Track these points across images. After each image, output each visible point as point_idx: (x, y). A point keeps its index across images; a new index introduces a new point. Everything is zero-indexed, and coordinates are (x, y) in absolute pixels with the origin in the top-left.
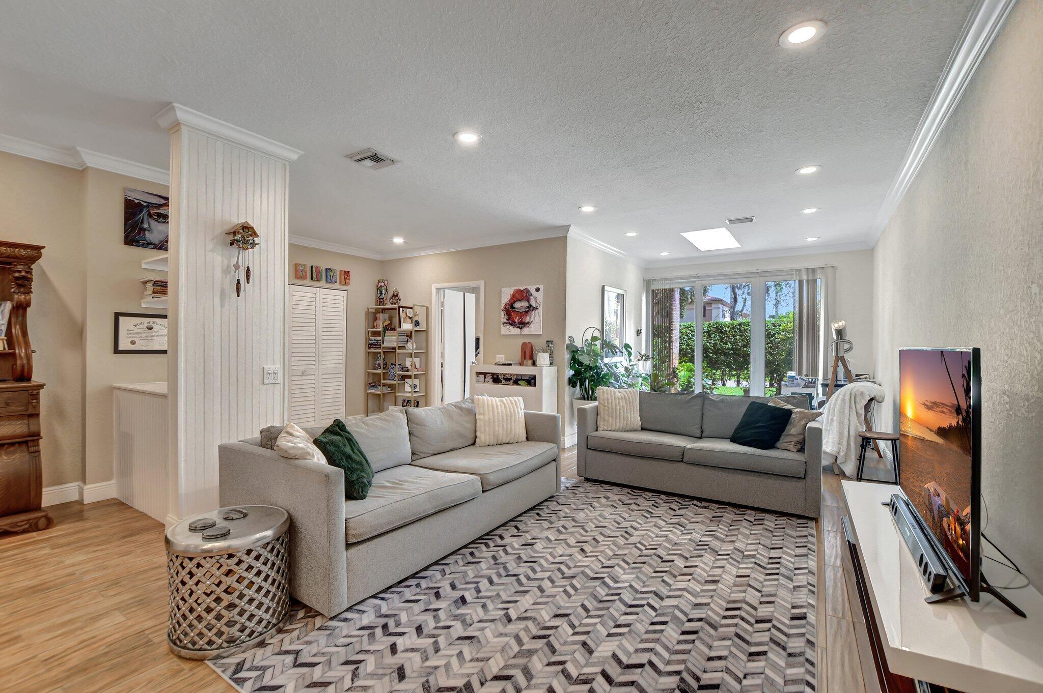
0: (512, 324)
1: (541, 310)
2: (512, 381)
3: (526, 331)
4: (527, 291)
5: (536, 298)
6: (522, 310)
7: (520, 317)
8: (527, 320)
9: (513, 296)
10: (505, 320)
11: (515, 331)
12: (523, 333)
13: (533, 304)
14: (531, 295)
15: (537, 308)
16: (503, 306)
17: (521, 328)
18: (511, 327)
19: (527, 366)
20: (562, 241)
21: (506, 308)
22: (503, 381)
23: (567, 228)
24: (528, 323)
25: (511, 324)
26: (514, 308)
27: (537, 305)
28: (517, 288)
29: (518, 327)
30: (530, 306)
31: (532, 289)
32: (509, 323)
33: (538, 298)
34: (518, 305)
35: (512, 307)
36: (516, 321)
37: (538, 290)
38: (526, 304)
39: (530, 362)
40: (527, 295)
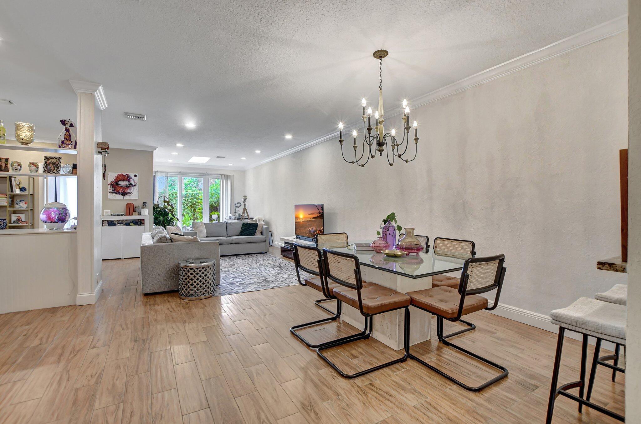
0: (118, 193)
1: (137, 187)
2: (124, 224)
3: (127, 197)
4: (128, 176)
6: (124, 186)
7: (123, 189)
8: (128, 191)
9: (118, 177)
10: (111, 191)
11: (120, 197)
12: (125, 198)
13: (133, 183)
14: (131, 178)
15: (135, 185)
16: (109, 183)
17: (124, 196)
18: (116, 195)
19: (135, 215)
20: (151, 153)
21: (111, 184)
22: (117, 224)
23: (155, 148)
24: (129, 193)
25: (116, 193)
26: (119, 184)
27: (135, 184)
28: (121, 174)
29: (121, 195)
30: (130, 184)
31: (132, 175)
32: (115, 192)
33: (135, 180)
34: (121, 183)
35: (117, 183)
36: (120, 191)
37: (135, 176)
38: (127, 183)
39: (137, 213)
40: (127, 178)
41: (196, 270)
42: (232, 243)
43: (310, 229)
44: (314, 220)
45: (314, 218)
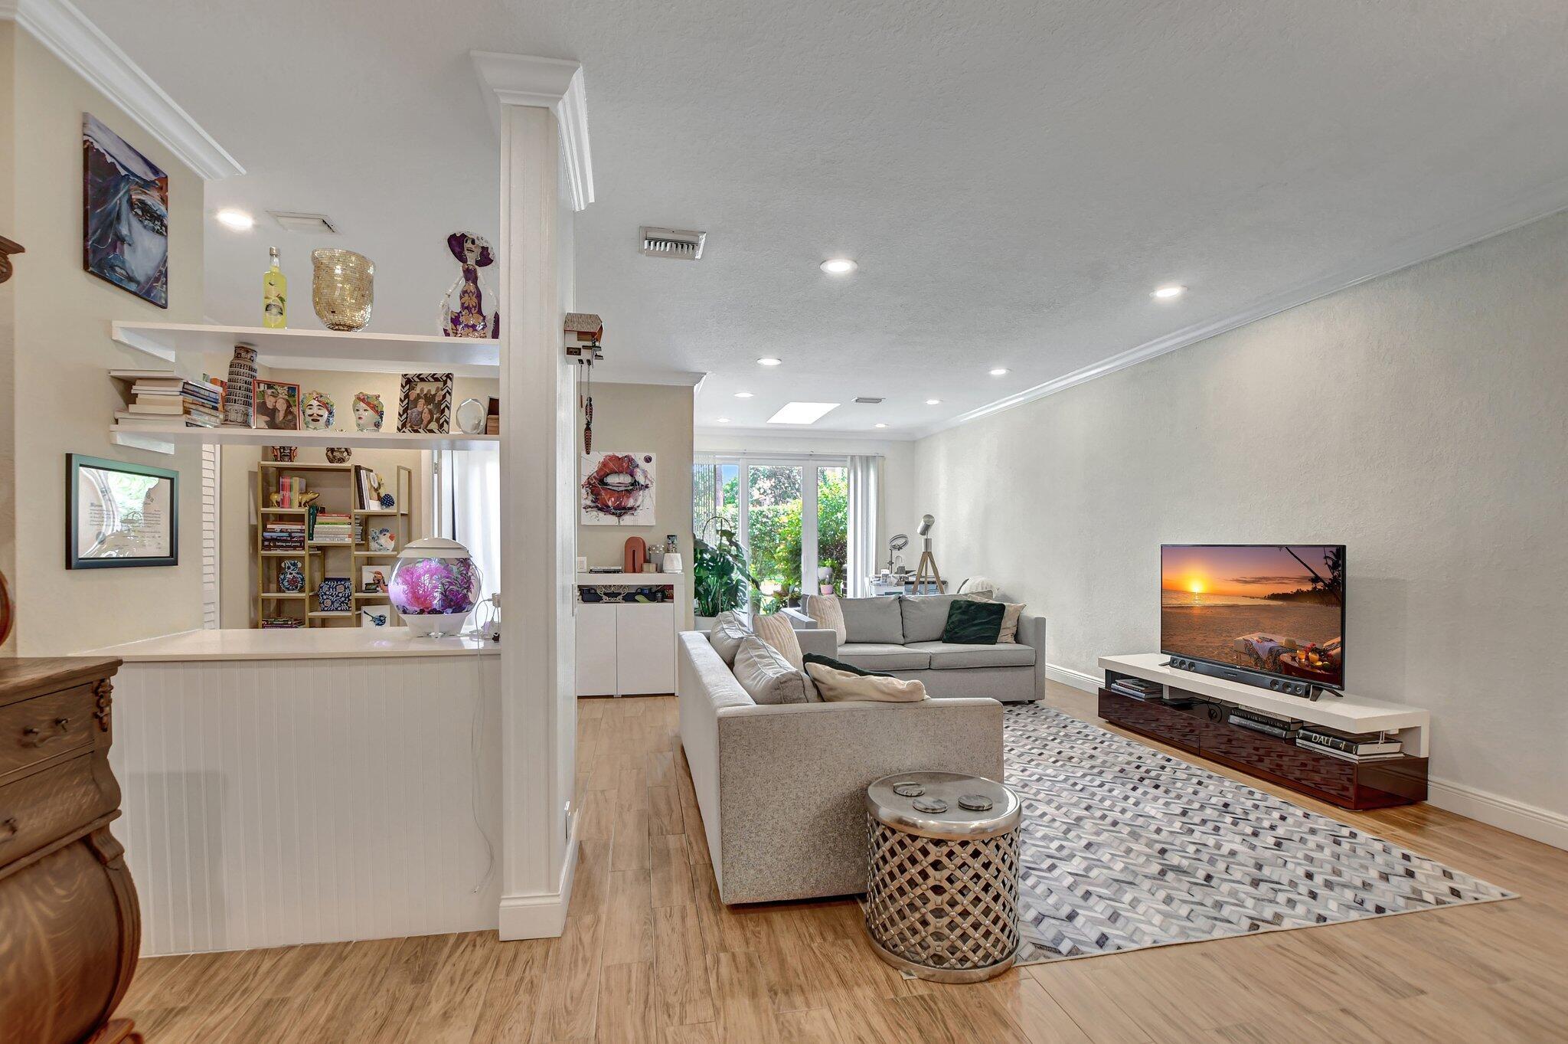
0: (604, 508)
1: (653, 489)
2: (621, 597)
3: (627, 520)
4: (630, 460)
5: (645, 472)
6: (621, 489)
7: (617, 499)
8: (631, 503)
9: (604, 464)
10: (589, 503)
11: (610, 520)
12: (622, 523)
13: (641, 480)
14: (637, 466)
15: (647, 487)
16: (584, 480)
17: (620, 516)
18: (601, 514)
19: (649, 572)
20: (688, 394)
21: (589, 483)
22: (604, 597)
23: (698, 376)
24: (631, 508)
25: (601, 509)
26: (607, 484)
27: (648, 482)
28: (611, 454)
29: (613, 514)
30: (635, 483)
31: (639, 458)
32: (597, 507)
33: (648, 472)
34: (612, 480)
35: (602, 482)
36: (610, 504)
37: (648, 460)
38: (627, 479)
39: (652, 567)
40: (626, 465)
41: (957, 849)
42: (929, 669)
43: (1254, 638)
44: (1280, 606)
45: (1275, 597)
